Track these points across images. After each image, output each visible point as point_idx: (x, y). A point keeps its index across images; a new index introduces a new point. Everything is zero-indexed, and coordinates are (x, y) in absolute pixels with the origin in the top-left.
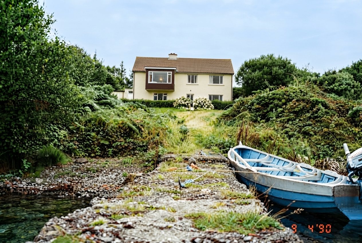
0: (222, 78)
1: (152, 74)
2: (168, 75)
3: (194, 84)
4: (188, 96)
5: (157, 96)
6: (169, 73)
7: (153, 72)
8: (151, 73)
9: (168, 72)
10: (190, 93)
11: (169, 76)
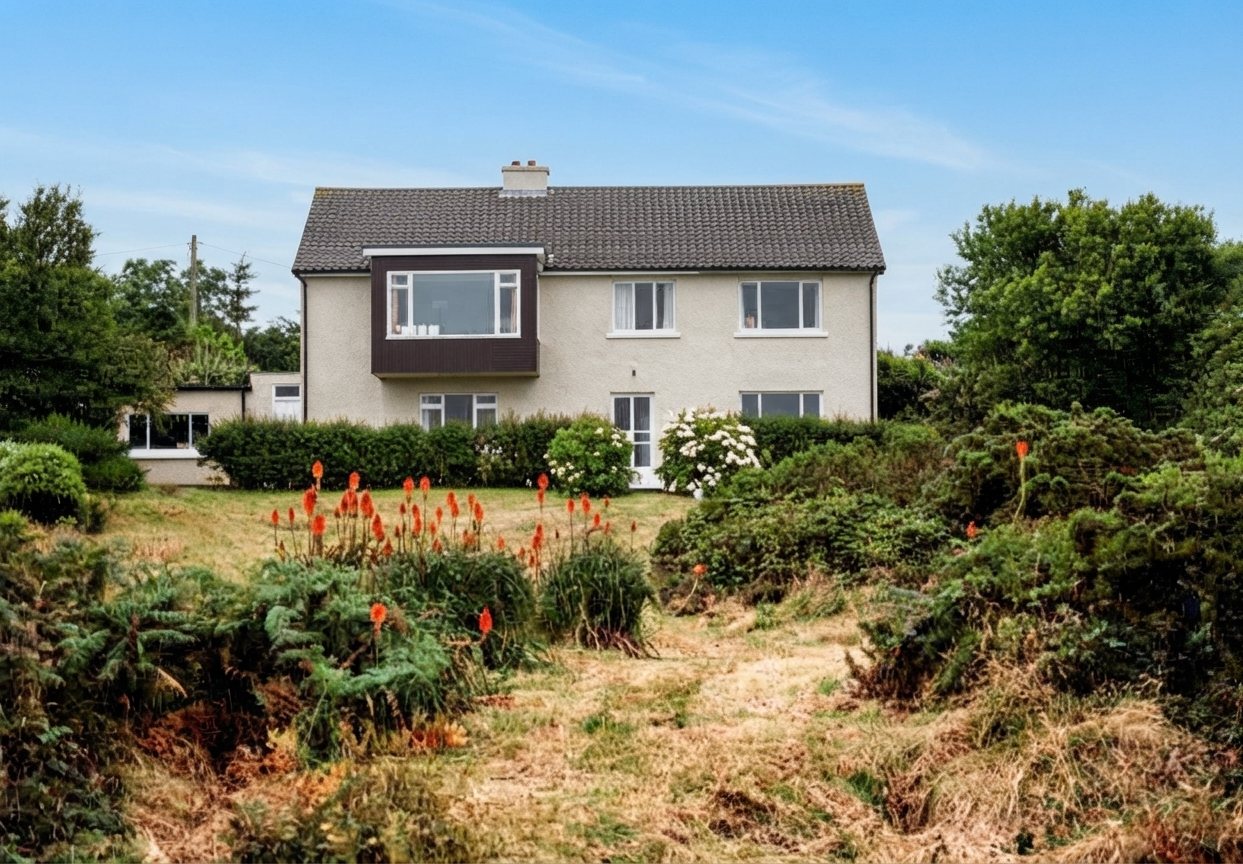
0: (811, 295)
1: (410, 286)
2: (498, 285)
3: (654, 332)
4: (621, 405)
5: (441, 406)
6: (504, 279)
7: (410, 275)
8: (403, 280)
9: (497, 274)
10: (628, 387)
11: (507, 294)
